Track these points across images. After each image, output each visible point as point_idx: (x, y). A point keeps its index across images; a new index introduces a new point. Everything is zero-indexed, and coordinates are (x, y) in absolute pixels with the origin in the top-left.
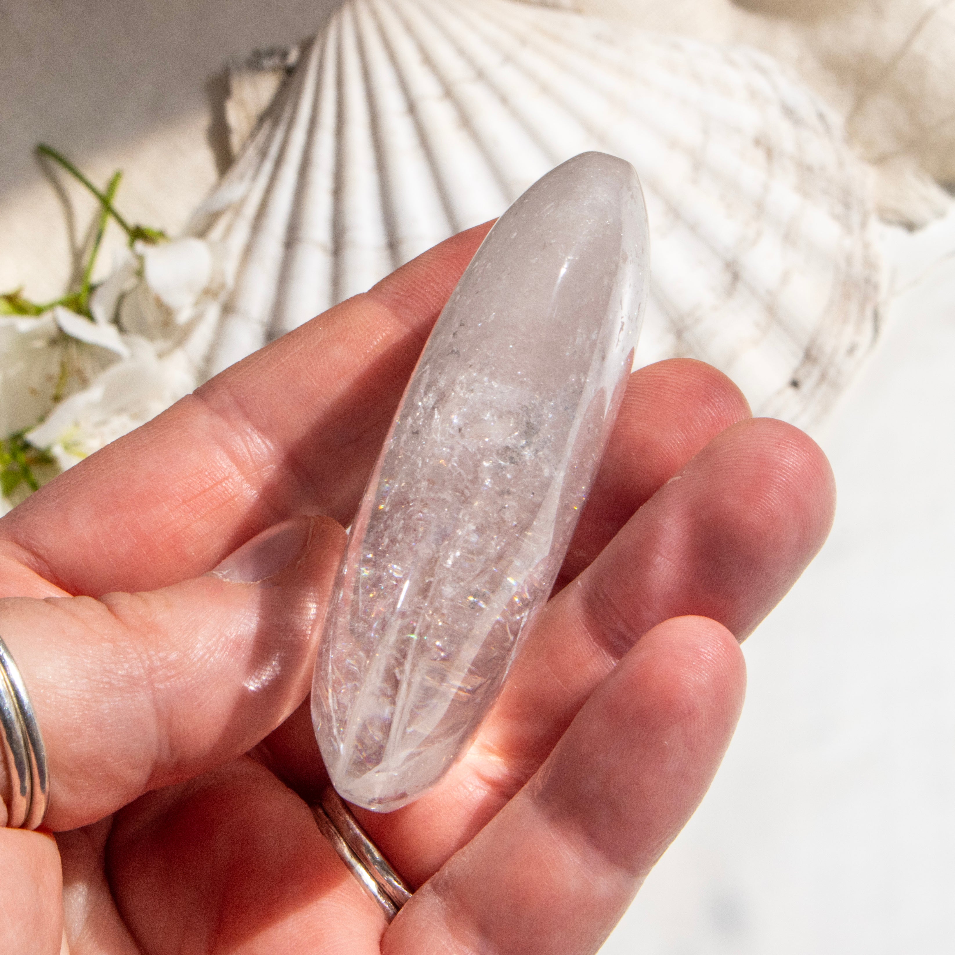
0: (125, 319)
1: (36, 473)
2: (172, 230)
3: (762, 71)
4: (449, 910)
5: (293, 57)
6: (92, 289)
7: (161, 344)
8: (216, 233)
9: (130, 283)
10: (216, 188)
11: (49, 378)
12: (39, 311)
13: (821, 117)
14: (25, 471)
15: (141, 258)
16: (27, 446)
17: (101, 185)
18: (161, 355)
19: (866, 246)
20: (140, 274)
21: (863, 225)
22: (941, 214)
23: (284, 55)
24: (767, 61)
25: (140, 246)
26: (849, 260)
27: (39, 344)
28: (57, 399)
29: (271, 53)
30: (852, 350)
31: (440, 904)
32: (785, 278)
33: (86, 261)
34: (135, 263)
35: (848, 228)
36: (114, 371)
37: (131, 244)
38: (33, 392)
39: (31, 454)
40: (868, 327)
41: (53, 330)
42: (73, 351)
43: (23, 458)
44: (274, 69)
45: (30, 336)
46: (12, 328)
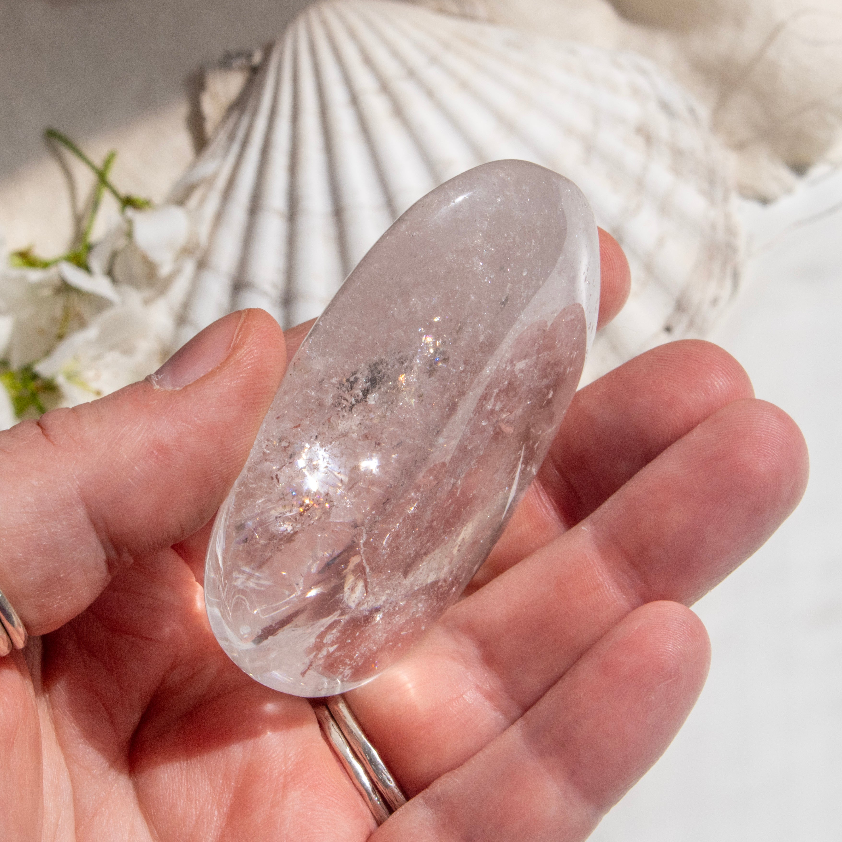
0: (118, 271)
1: (43, 399)
2: (157, 199)
3: (643, 72)
4: (440, 821)
5: (257, 58)
6: (90, 248)
7: (147, 293)
8: (193, 202)
9: (121, 243)
10: (193, 166)
11: (53, 320)
12: (45, 265)
13: (692, 111)
14: (34, 397)
15: (130, 222)
16: (35, 377)
17: (98, 161)
18: (147, 302)
19: (728, 216)
20: (129, 235)
21: (726, 199)
22: (789, 191)
23: (249, 56)
24: (647, 64)
25: (130, 212)
26: (713, 227)
27: (47, 292)
28: (60, 337)
29: (239, 55)
30: (715, 302)
31: (431, 815)
32: (661, 242)
33: (85, 224)
34: (125, 226)
35: (712, 201)
36: (108, 315)
37: (123, 210)
38: (41, 332)
39: (39, 383)
40: (728, 283)
41: (57, 281)
42: (74, 298)
43: (32, 386)
44: (241, 69)
45: (39, 286)
46: (23, 279)
